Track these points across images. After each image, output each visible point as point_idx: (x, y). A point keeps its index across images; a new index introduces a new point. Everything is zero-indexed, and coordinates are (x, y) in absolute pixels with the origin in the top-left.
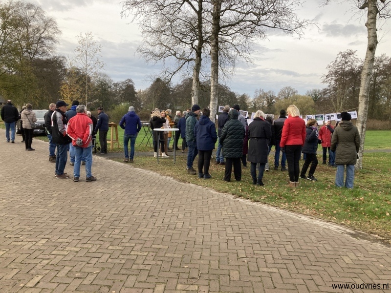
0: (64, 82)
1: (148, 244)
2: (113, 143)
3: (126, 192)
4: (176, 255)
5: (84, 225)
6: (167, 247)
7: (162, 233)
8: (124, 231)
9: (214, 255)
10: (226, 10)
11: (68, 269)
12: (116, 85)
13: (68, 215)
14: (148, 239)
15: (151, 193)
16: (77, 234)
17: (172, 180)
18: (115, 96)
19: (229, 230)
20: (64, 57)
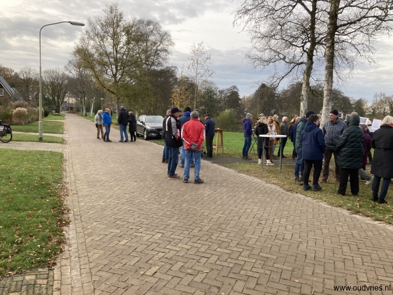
0: (174, 91)
1: (256, 252)
2: (218, 148)
3: (232, 197)
4: (285, 267)
5: (193, 225)
6: (275, 257)
7: (270, 243)
8: (231, 235)
9: (329, 273)
10: (345, 7)
11: (180, 264)
12: (221, 92)
13: (179, 213)
14: (255, 246)
15: (257, 200)
16: (188, 232)
17: (278, 188)
18: (220, 103)
19: (346, 249)
20: (176, 67)
